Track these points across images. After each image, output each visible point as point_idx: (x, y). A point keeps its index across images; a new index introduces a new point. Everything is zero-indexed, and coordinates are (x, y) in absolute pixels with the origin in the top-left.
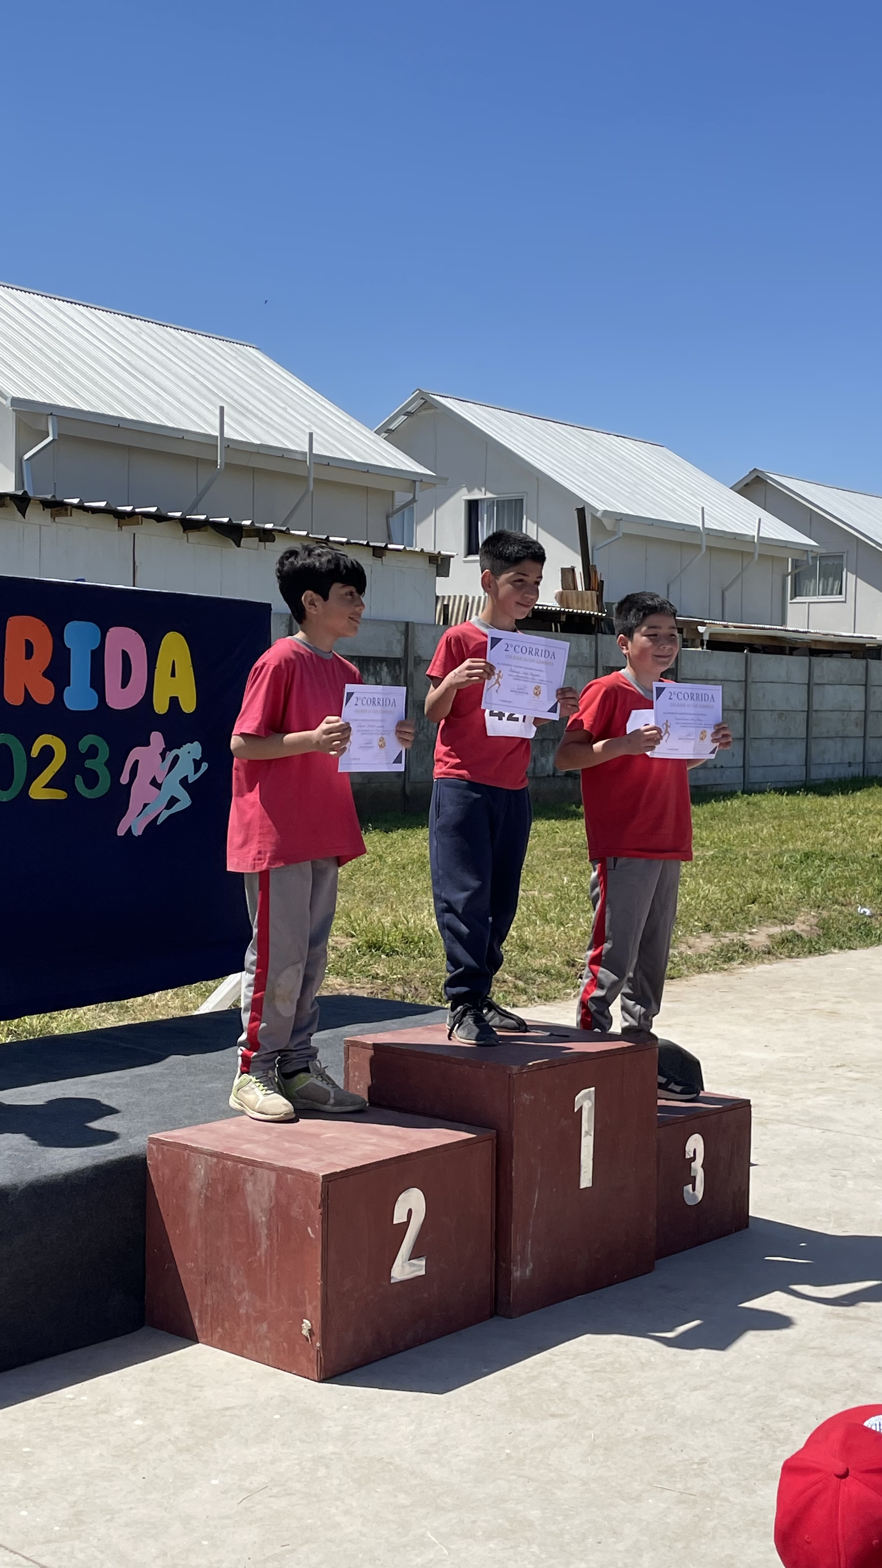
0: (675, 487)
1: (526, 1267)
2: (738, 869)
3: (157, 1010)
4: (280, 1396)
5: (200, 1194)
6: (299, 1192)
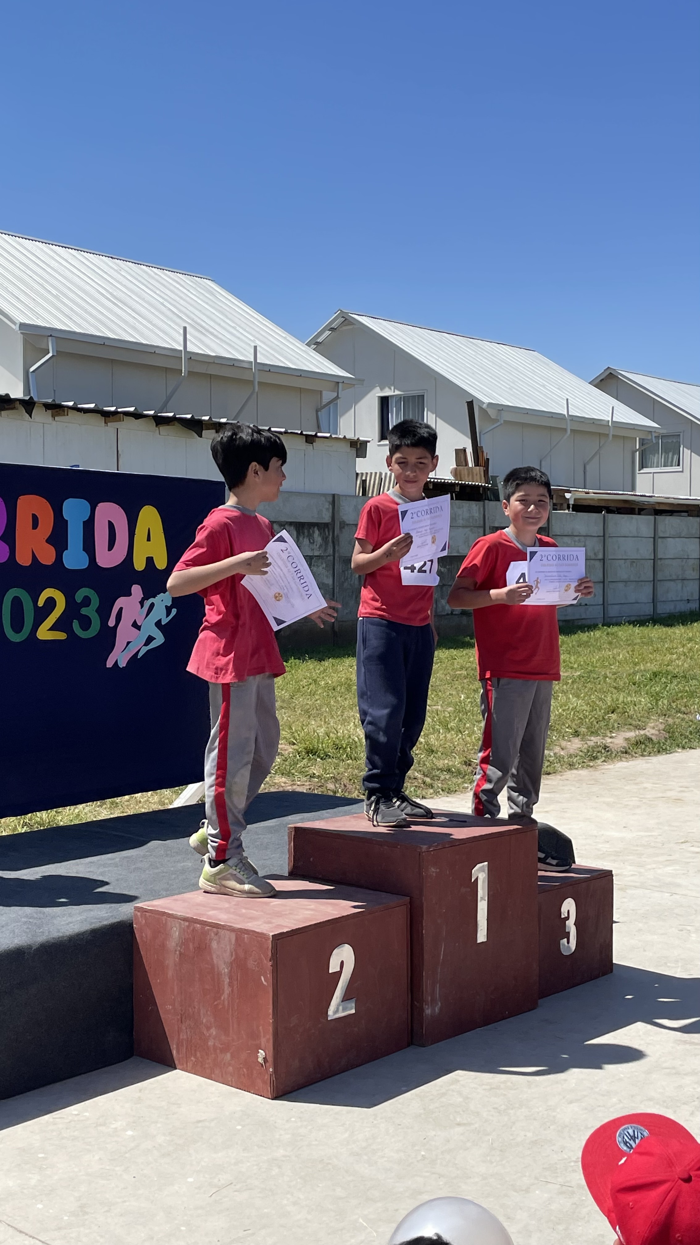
0: (545, 383)
1: (435, 1006)
2: (600, 686)
4: (242, 1111)
5: (176, 951)
6: (254, 949)
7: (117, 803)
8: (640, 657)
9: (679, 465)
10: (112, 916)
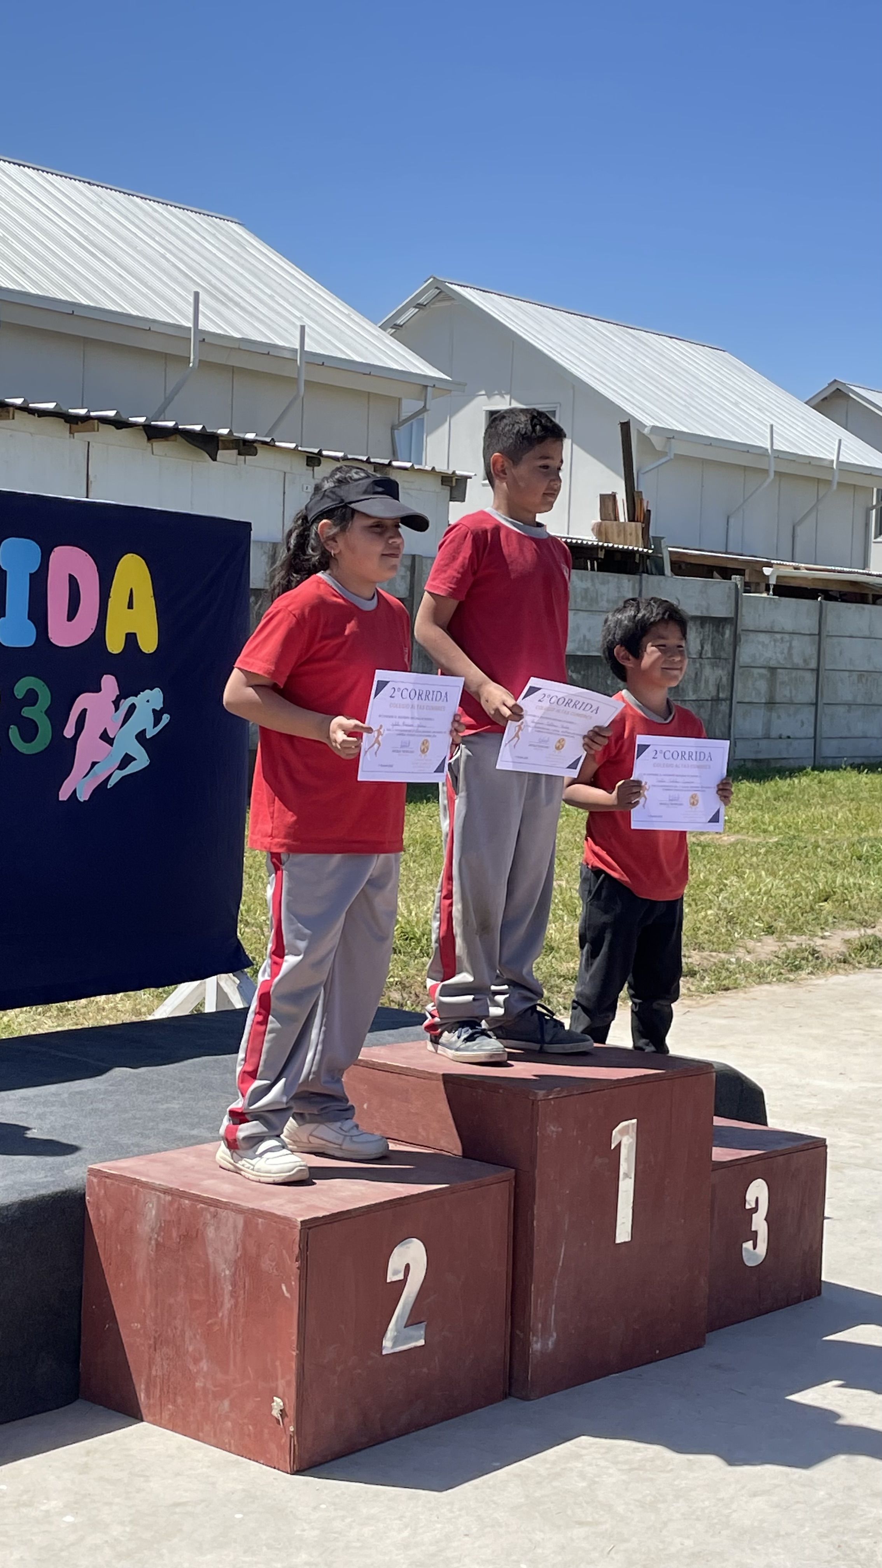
0: (740, 400)
1: (548, 1339)
2: (807, 859)
3: (104, 1014)
4: (244, 1490)
5: (150, 1239)
6: (272, 1241)
7: (68, 1010)
8: (869, 818)
10: (54, 1182)
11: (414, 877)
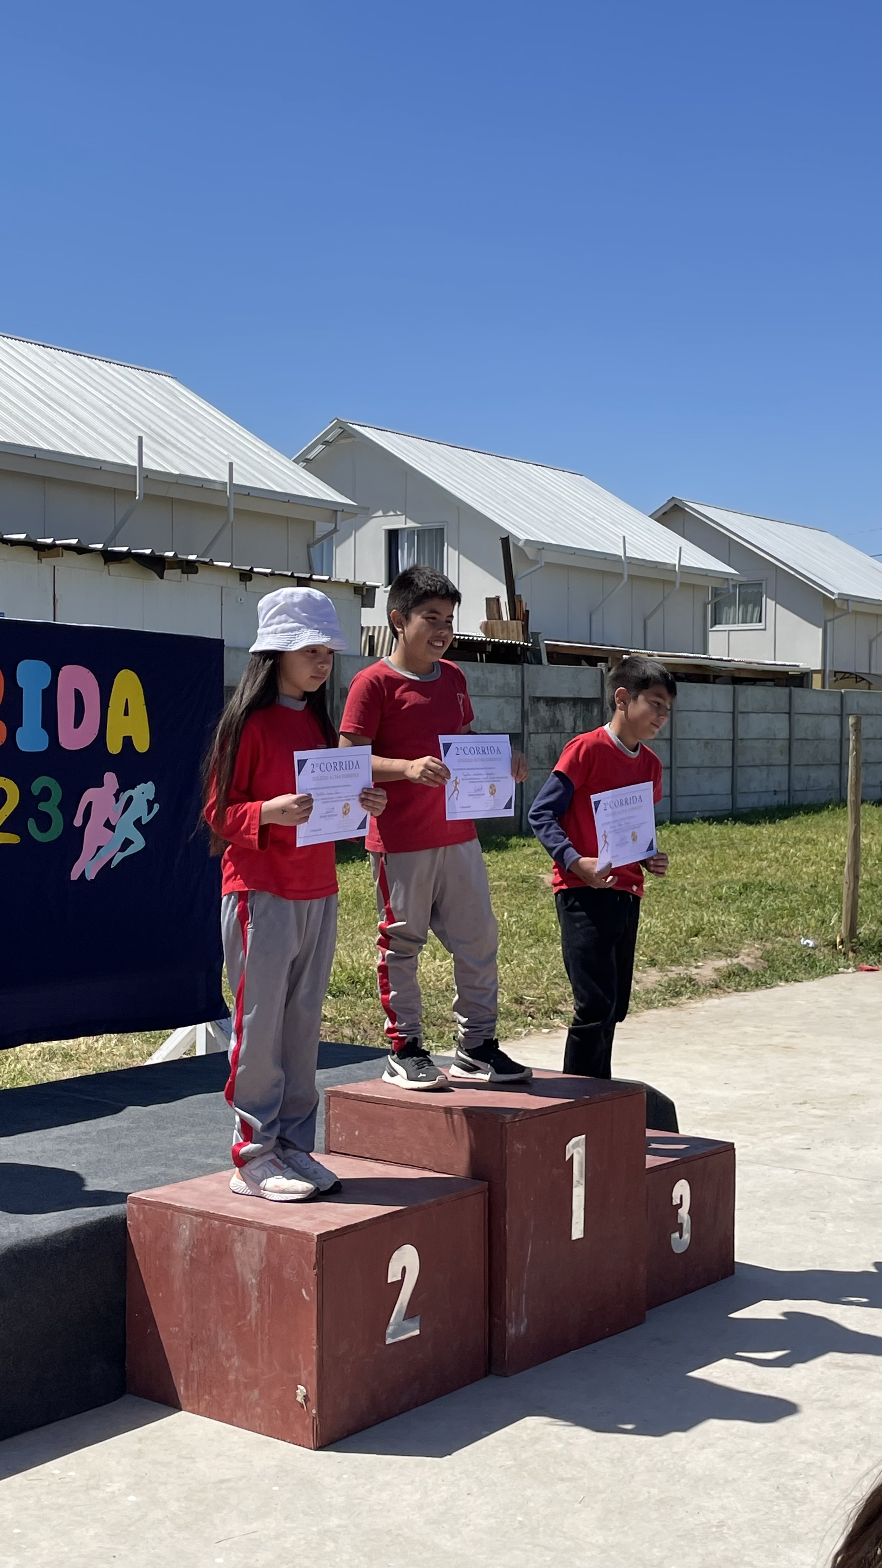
0: (596, 516)
1: (521, 1324)
2: (676, 901)
3: (102, 1058)
4: (276, 1466)
5: (185, 1255)
6: (292, 1253)
7: (71, 1056)
8: (722, 864)
9: (760, 621)
11: (349, 928)
